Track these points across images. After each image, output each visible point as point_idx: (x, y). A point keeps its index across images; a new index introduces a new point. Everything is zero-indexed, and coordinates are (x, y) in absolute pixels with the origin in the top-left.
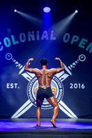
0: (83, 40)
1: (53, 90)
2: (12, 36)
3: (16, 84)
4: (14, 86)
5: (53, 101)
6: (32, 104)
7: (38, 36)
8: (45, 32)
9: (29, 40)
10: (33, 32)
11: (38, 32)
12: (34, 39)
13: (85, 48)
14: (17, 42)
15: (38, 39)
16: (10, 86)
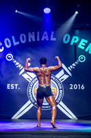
0: (83, 40)
1: (53, 91)
2: (13, 37)
3: (16, 85)
4: (15, 86)
5: (51, 100)
6: (32, 105)
7: (38, 37)
8: (45, 33)
9: (30, 41)
10: (33, 33)
11: (38, 33)
12: (34, 40)
13: (85, 48)
14: (18, 43)
15: (38, 40)
16: (10, 87)
